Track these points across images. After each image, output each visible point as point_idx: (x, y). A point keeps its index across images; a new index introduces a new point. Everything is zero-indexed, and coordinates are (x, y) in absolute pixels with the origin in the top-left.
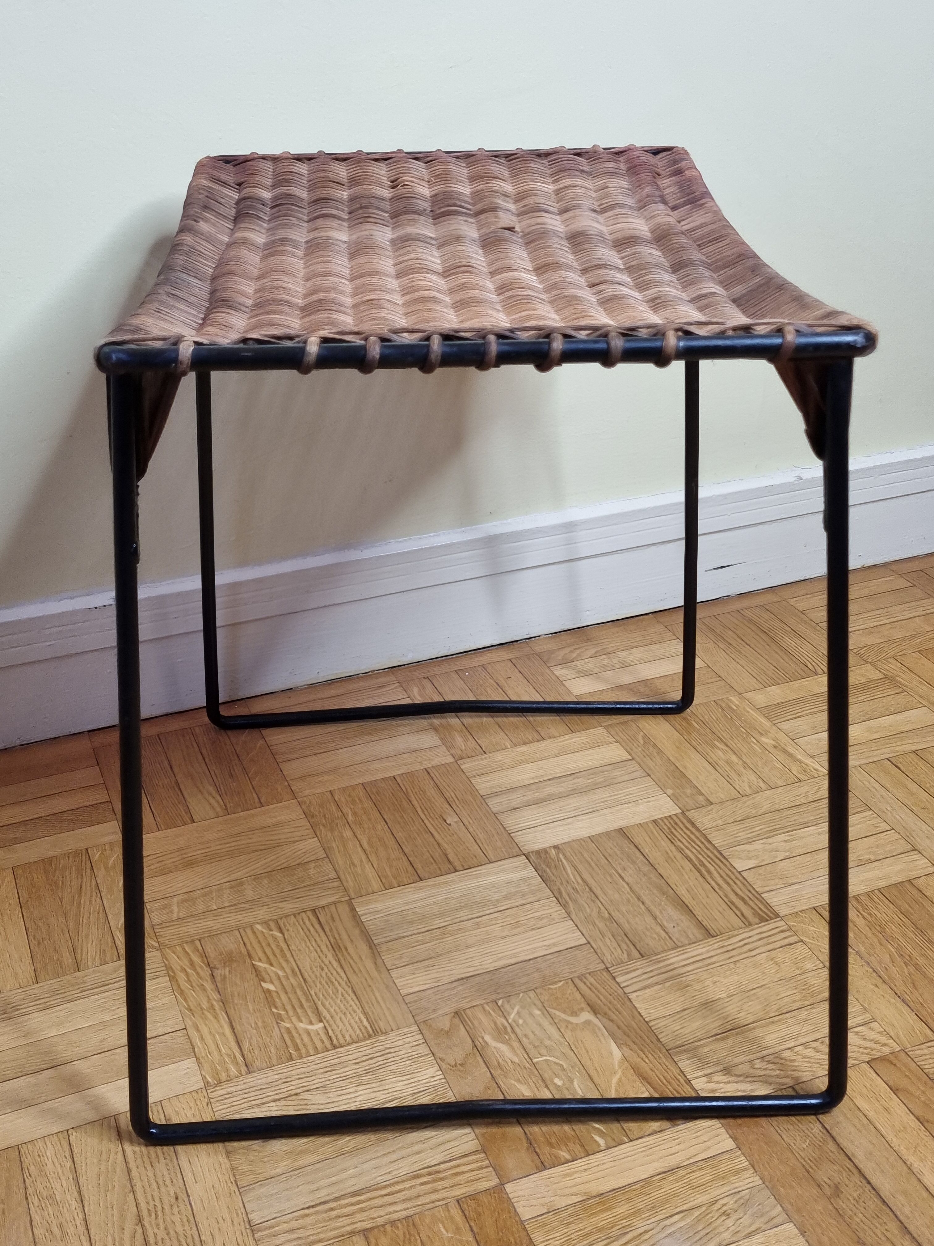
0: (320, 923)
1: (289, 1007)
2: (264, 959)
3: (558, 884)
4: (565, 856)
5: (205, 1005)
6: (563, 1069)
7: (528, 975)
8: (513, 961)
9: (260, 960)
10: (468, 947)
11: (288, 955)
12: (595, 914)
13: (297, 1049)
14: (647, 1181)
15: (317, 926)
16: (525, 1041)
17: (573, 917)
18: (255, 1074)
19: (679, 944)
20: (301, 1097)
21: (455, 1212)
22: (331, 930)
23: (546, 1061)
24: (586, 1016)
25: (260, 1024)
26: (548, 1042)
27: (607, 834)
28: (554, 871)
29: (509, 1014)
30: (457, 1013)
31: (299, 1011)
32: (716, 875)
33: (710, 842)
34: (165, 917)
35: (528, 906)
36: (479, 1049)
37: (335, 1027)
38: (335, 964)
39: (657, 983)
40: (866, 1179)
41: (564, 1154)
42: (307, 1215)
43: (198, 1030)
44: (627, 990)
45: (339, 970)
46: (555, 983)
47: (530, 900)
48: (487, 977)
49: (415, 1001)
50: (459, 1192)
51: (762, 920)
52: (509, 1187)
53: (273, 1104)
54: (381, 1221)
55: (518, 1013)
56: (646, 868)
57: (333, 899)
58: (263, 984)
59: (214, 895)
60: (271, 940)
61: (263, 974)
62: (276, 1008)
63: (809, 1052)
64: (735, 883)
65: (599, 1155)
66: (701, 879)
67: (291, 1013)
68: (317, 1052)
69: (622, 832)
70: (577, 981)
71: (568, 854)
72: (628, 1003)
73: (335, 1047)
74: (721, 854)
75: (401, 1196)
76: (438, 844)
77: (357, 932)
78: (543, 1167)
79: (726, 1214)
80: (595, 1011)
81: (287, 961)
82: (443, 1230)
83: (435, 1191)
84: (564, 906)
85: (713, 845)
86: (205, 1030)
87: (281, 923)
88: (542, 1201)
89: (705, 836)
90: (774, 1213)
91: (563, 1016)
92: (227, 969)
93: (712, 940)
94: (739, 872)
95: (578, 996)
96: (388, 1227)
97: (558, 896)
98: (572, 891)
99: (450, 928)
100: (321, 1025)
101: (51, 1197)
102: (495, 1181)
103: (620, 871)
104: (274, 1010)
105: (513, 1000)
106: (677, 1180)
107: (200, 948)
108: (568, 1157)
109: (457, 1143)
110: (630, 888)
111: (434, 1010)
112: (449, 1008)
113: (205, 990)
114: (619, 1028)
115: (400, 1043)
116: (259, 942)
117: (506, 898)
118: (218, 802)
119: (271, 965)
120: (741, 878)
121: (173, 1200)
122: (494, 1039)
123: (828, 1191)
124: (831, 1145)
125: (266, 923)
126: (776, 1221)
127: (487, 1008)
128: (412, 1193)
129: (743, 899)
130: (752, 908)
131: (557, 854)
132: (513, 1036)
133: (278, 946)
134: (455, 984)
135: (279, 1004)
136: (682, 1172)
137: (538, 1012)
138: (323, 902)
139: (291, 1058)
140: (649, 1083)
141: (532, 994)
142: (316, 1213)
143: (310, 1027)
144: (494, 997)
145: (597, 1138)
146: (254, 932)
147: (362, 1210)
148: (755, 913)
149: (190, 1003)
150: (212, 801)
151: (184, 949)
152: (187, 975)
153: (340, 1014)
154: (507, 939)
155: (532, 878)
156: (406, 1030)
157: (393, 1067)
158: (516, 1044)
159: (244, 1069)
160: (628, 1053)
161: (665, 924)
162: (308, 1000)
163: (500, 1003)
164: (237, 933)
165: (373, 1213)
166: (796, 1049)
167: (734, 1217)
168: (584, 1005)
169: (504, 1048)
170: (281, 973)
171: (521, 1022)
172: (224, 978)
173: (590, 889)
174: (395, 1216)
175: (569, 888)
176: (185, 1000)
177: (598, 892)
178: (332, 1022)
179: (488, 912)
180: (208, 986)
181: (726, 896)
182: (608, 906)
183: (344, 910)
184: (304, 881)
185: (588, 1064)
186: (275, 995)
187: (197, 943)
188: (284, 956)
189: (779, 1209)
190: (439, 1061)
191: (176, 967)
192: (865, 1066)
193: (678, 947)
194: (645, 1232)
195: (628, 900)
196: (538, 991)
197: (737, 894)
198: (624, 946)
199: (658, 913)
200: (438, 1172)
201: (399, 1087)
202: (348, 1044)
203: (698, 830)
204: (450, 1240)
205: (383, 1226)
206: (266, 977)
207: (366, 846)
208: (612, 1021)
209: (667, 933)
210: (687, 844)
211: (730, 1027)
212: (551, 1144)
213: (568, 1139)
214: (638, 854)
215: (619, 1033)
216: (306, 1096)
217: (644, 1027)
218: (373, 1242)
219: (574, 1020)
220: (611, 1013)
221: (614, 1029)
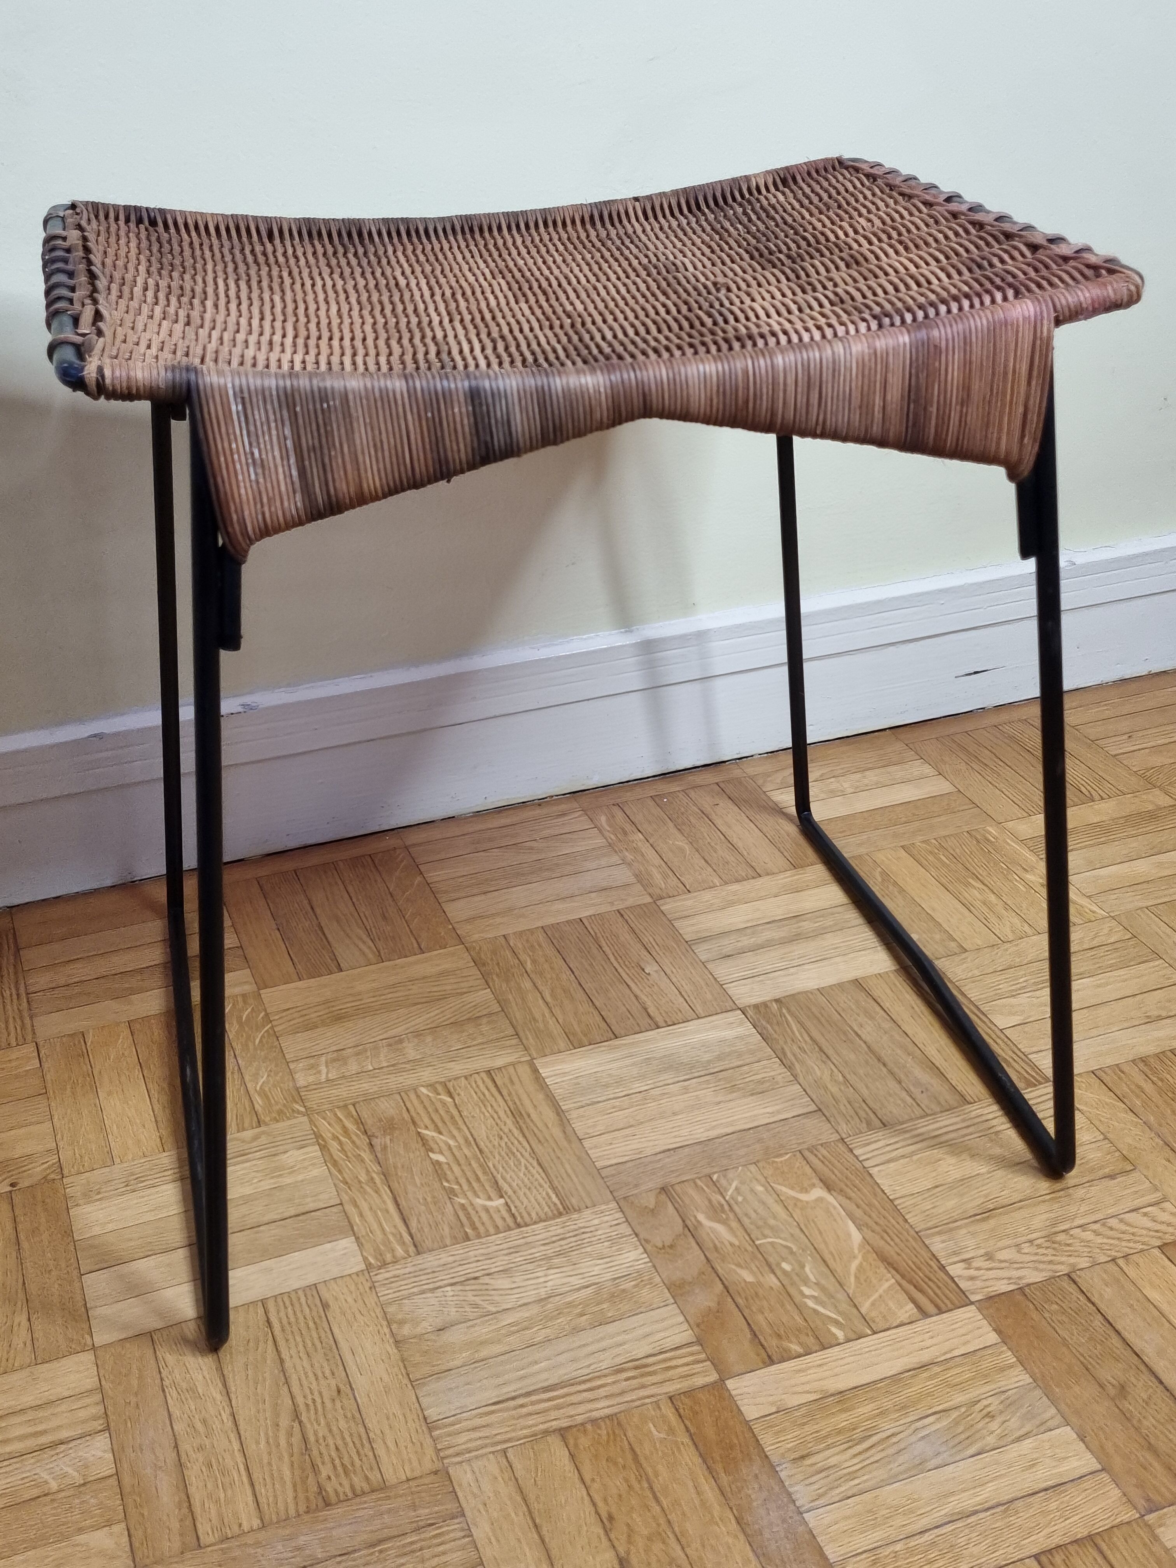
0: (496, 1086)
1: (463, 1181)
2: (431, 1126)
3: (781, 1042)
4: (789, 1011)
5: (363, 1177)
6: (792, 1252)
7: (748, 1146)
8: (729, 1130)
9: (426, 1128)
10: (675, 1114)
11: (460, 1122)
12: (826, 1077)
13: (475, 1228)
14: (895, 1379)
15: (493, 1090)
16: (746, 1221)
17: (801, 1080)
18: (425, 1256)
19: (929, 1112)
20: (481, 1281)
21: (668, 1411)
22: (510, 1094)
23: (772, 1243)
24: (819, 1192)
25: (429, 1199)
26: (772, 1222)
27: (840, 986)
28: (776, 1028)
29: (726, 1190)
30: (663, 1189)
31: (475, 1185)
34: (311, 1079)
35: (745, 1068)
36: (690, 1230)
37: (518, 1203)
38: (516, 1132)
39: (903, 1157)
40: (1157, 1378)
41: (795, 1348)
42: (493, 1412)
43: (356, 1205)
44: (866, 1164)
45: (521, 1139)
46: (781, 1155)
47: (748, 1061)
48: (698, 1148)
49: (613, 1175)
50: (672, 1388)
51: (1032, 1084)
52: (730, 1384)
53: (449, 1288)
54: (579, 1419)
55: (737, 1189)
56: (887, 1025)
57: (511, 1059)
58: (431, 1155)
59: (369, 1054)
60: (439, 1106)
61: (431, 1143)
62: (448, 1181)
63: (1088, 1235)
64: (996, 1043)
65: (837, 1349)
67: (465, 1187)
68: (498, 1231)
69: (857, 983)
70: (807, 1154)
71: (793, 1009)
72: (868, 1178)
73: (519, 1226)
74: (979, 1009)
75: (602, 1392)
76: (636, 997)
77: (541, 1096)
78: (770, 1361)
79: (990, 1416)
80: (829, 1188)
81: (459, 1129)
82: (653, 1429)
83: (643, 1387)
84: (790, 1068)
85: (969, 999)
86: (364, 1206)
87: (450, 1085)
88: (771, 1399)
89: (959, 988)
90: (1047, 1415)
91: (792, 1193)
92: (388, 1138)
94: (1003, 1030)
95: (808, 1170)
96: (589, 1427)
97: (781, 1056)
98: (797, 1051)
99: (652, 1092)
100: (502, 1201)
101: (192, 1390)
102: (713, 1377)
103: (856, 1029)
104: (446, 1184)
105: (731, 1174)
106: (930, 1378)
107: (354, 1113)
108: (800, 1350)
109: (667, 1334)
110: (869, 1047)
111: (636, 1186)
112: (656, 1182)
113: (363, 1161)
114: (858, 1207)
115: (596, 1222)
116: (425, 1107)
117: (719, 1058)
118: (369, 948)
119: (440, 1133)
120: (1005, 1037)
121: (335, 1394)
122: (709, 1218)
123: (1112, 1392)
124: (1115, 1341)
125: (431, 1086)
126: (1050, 1424)
127: (699, 1182)
128: (615, 1389)
130: (1019, 1072)
131: (780, 1009)
132: (731, 1215)
133: (448, 1112)
134: (659, 1157)
135: (450, 1176)
136: (936, 1369)
137: (760, 1188)
138: (499, 1062)
139: (467, 1238)
140: (894, 1269)
141: (753, 1168)
142: (502, 1410)
143: (489, 1203)
144: (707, 1171)
145: (834, 1330)
146: (418, 1096)
147: (558, 1408)
148: (1023, 1077)
149: (345, 1175)
150: (362, 946)
151: (336, 1115)
152: (341, 1143)
153: (524, 1190)
154: (722, 1105)
155: (750, 1035)
156: (603, 1207)
157: (588, 1249)
158: (734, 1224)
159: (412, 1249)
160: (869, 1235)
161: (912, 1089)
162: (485, 1173)
163: (715, 1177)
164: (398, 1097)
165: (571, 1411)
166: (1072, 1232)
167: (999, 1419)
168: (816, 1181)
169: (720, 1228)
170: (452, 1143)
171: (740, 1199)
172: (385, 1148)
173: (821, 1049)
174: (596, 1414)
175: (795, 1047)
176: (340, 1171)
177: (830, 1052)
178: (514, 1198)
179: (696, 1074)
180: (366, 1156)
182: (841, 1069)
183: (524, 1071)
184: (474, 1039)
185: (821, 1246)
186: (445, 1167)
187: (351, 1108)
188: (455, 1123)
189: (1053, 1411)
190: (644, 1243)
191: (327, 1135)
192: (1156, 1252)
193: (927, 1115)
194: (893, 1435)
195: (867, 1062)
196: (760, 1165)
198: (861, 1113)
199: (902, 1077)
200: (647, 1366)
201: (597, 1270)
202: (535, 1223)
203: (951, 982)
204: (662, 1441)
205: (582, 1424)
206: (435, 1146)
207: (549, 999)
208: (850, 1199)
209: (914, 1099)
211: (992, 1206)
212: (779, 1336)
213: (799, 1330)
214: (878, 1009)
215: (858, 1213)
216: (486, 1280)
217: (888, 1205)
218: (571, 1442)
219: (804, 1197)
220: (849, 1191)
221: (852, 1207)
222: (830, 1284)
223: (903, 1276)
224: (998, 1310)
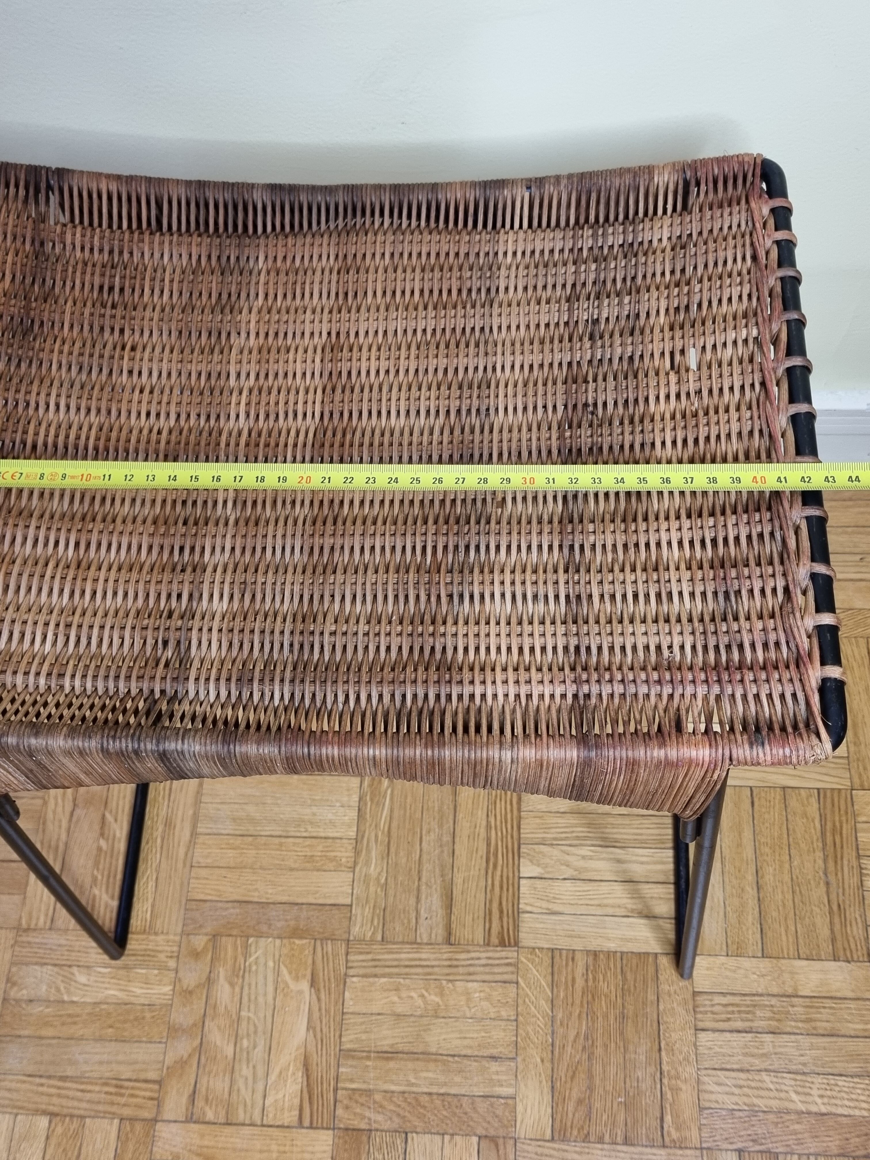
1: (107, 873)
2: (114, 813)
3: (368, 824)
4: (392, 792)
5: (54, 843)
6: (256, 1032)
7: (288, 920)
8: (284, 899)
9: (110, 814)
10: (262, 868)
12: (375, 874)
16: (246, 990)
17: (357, 870)
19: (419, 940)
22: (175, 802)
23: (249, 1018)
24: (305, 985)
26: (260, 1000)
28: (374, 807)
29: (250, 957)
30: (215, 936)
31: (112, 880)
32: (498, 873)
33: (519, 828)
35: (329, 841)
36: (210, 982)
38: (160, 841)
42: (24, 1082)
44: (349, 972)
46: (301, 938)
47: (334, 835)
48: (255, 909)
49: (193, 910)
50: (126, 1112)
51: (502, 944)
52: (158, 1126)
53: (52, 968)
54: (66, 1111)
55: (257, 958)
56: (447, 838)
58: (101, 841)
61: (107, 829)
62: (98, 870)
64: (508, 890)
65: (232, 1128)
66: (483, 872)
67: (104, 881)
71: (396, 792)
72: (342, 986)
74: (519, 849)
75: (88, 1096)
77: (191, 812)
78: (190, 1119)
80: (313, 983)
83: (112, 1103)
84: (357, 854)
85: (520, 834)
88: (173, 1149)
89: (520, 818)
91: (287, 978)
92: (85, 813)
93: (446, 948)
94: (520, 878)
95: (310, 961)
96: (67, 1119)
97: (359, 838)
98: (373, 838)
102: (153, 1115)
103: (424, 832)
104: (95, 872)
105: (262, 942)
108: (212, 1118)
109: (147, 1066)
110: (420, 856)
111: (200, 927)
112: (213, 928)
114: (320, 1009)
115: (160, 948)
119: (117, 822)
120: (516, 886)
122: (226, 977)
127: (238, 941)
128: (96, 1097)
129: (501, 912)
130: (502, 927)
131: (386, 789)
132: (240, 980)
134: (230, 905)
135: (101, 867)
137: (271, 964)
140: (307, 1075)
141: (278, 942)
142: (31, 1083)
144: (250, 932)
145: (241, 1111)
147: (59, 1096)
148: (501, 934)
155: (351, 809)
156: (171, 937)
158: (237, 989)
159: (50, 922)
160: (311, 1038)
161: (422, 911)
163: (251, 940)
165: (64, 1102)
166: (435, 1097)
168: (309, 974)
169: (227, 989)
171: (254, 968)
172: (78, 820)
173: (389, 844)
174: (76, 1112)
175: (373, 833)
176: (44, 831)
177: (393, 850)
181: (491, 901)
182: (390, 870)
185: (276, 1036)
186: (104, 855)
190: (177, 981)
192: (475, 1140)
193: (415, 943)
195: (410, 870)
196: (285, 941)
197: (500, 903)
198: (376, 922)
199: (423, 896)
200: (121, 1087)
201: (138, 992)
203: (519, 810)
205: (65, 1116)
206: (107, 833)
208: (319, 1000)
209: (417, 922)
210: (498, 823)
212: (207, 1100)
213: (221, 1101)
214: (451, 817)
215: (316, 1015)
216: (75, 970)
217: (338, 1018)
218: (53, 1125)
219: (292, 985)
220: (322, 990)
221: (316, 1008)
222: (261, 1071)
223: (308, 1085)
224: (346, 1142)
